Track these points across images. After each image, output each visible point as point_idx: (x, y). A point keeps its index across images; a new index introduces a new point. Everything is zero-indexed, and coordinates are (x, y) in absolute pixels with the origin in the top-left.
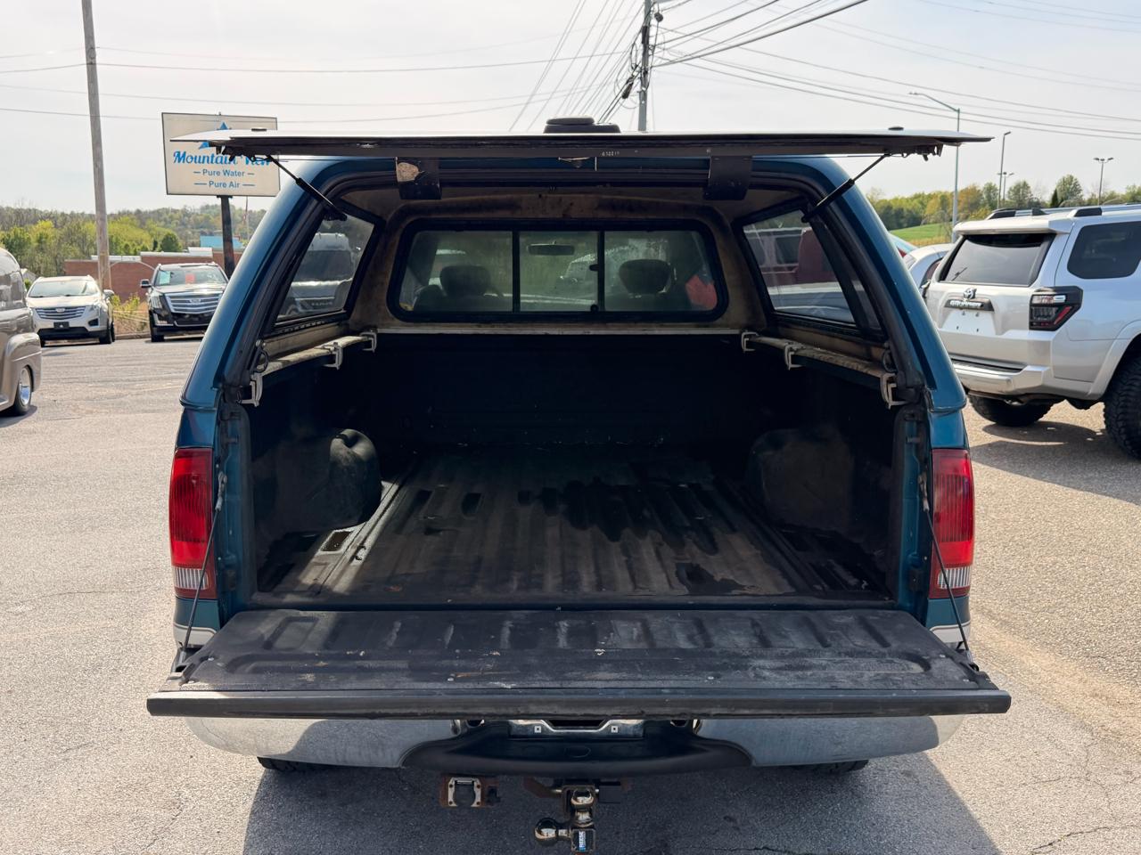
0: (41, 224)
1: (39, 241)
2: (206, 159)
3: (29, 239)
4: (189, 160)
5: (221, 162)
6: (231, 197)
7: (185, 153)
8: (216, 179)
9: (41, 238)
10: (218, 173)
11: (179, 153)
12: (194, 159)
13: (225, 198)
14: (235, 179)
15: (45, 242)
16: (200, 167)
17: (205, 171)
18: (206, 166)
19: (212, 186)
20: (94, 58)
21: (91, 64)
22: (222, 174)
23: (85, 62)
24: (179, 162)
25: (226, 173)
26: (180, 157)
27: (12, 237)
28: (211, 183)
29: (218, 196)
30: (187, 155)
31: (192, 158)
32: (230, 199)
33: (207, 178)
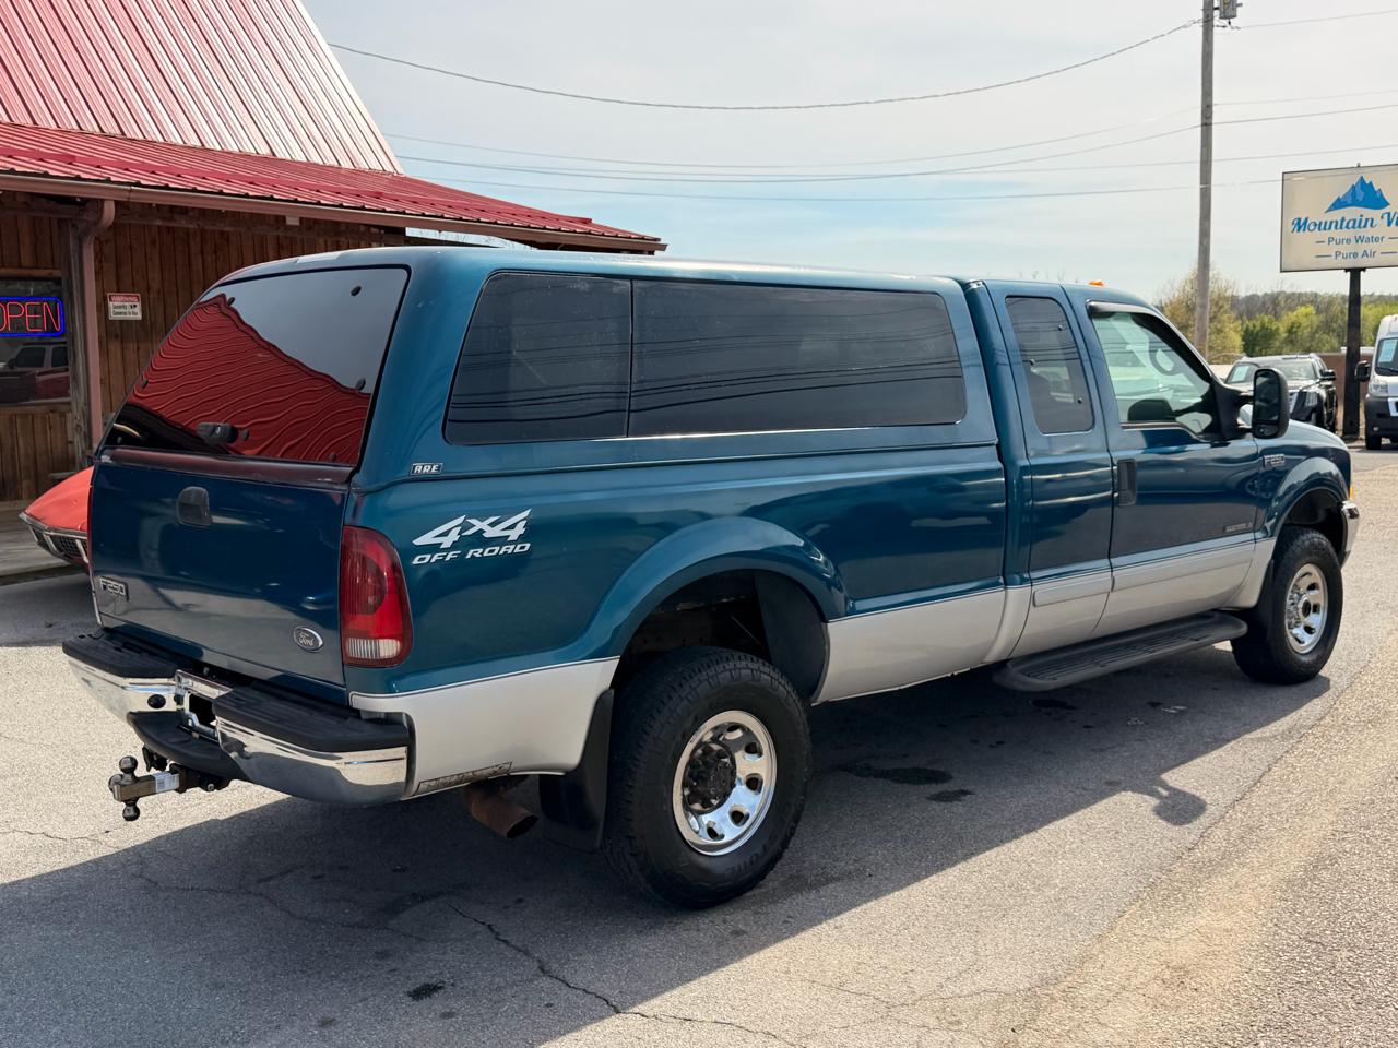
0: (1302, 310)
1: (1290, 331)
2: (1334, 224)
3: (1277, 329)
4: (1312, 227)
5: (1354, 227)
6: (1364, 269)
7: (1307, 219)
8: (1345, 249)
9: (1292, 327)
10: (1348, 241)
11: (1299, 220)
12: (1318, 226)
13: (1355, 274)
14: (1369, 247)
15: (1296, 332)
16: (1325, 235)
17: (1331, 240)
18: (1333, 233)
19: (1340, 257)
20: (1211, 117)
21: (1207, 124)
22: (1353, 240)
23: (1200, 123)
24: (1298, 230)
25: (1359, 239)
26: (1300, 225)
27: (1258, 328)
28: (1337, 254)
29: (1347, 270)
30: (1309, 222)
31: (1316, 225)
32: (1362, 272)
33: (1334, 248)
